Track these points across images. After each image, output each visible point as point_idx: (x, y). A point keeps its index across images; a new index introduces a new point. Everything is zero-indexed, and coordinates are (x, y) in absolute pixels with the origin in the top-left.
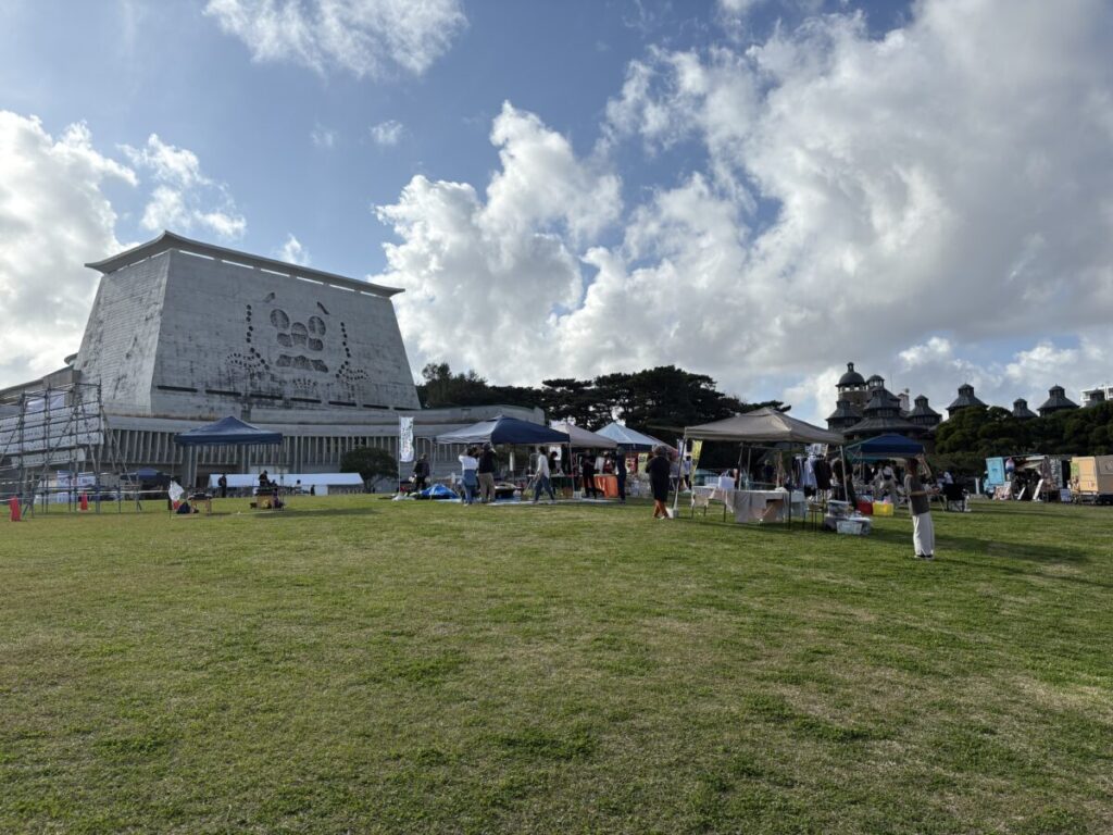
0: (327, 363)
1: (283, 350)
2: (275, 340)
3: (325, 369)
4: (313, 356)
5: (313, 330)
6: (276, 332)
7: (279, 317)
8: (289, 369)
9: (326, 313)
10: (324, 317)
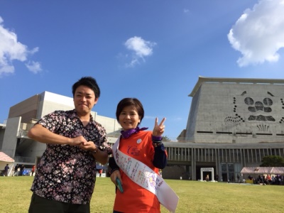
0: (274, 117)
1: (251, 113)
2: (247, 110)
3: (274, 120)
4: (266, 114)
5: (266, 104)
6: (247, 106)
7: (249, 100)
8: (255, 121)
9: (272, 95)
10: (271, 98)
